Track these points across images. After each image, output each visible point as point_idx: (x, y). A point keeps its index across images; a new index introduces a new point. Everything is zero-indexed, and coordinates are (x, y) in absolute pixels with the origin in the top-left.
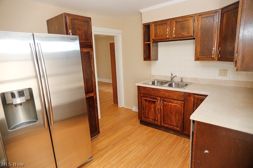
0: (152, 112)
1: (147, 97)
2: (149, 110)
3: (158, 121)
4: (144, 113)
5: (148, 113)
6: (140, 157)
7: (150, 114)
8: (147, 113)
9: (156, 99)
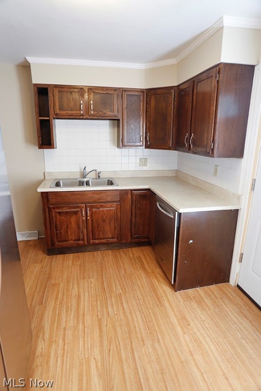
0: (73, 228)
1: (63, 207)
2: (67, 227)
3: (83, 240)
4: (59, 235)
5: (67, 232)
6: (97, 294)
7: (69, 233)
8: (63, 233)
9: (78, 207)
